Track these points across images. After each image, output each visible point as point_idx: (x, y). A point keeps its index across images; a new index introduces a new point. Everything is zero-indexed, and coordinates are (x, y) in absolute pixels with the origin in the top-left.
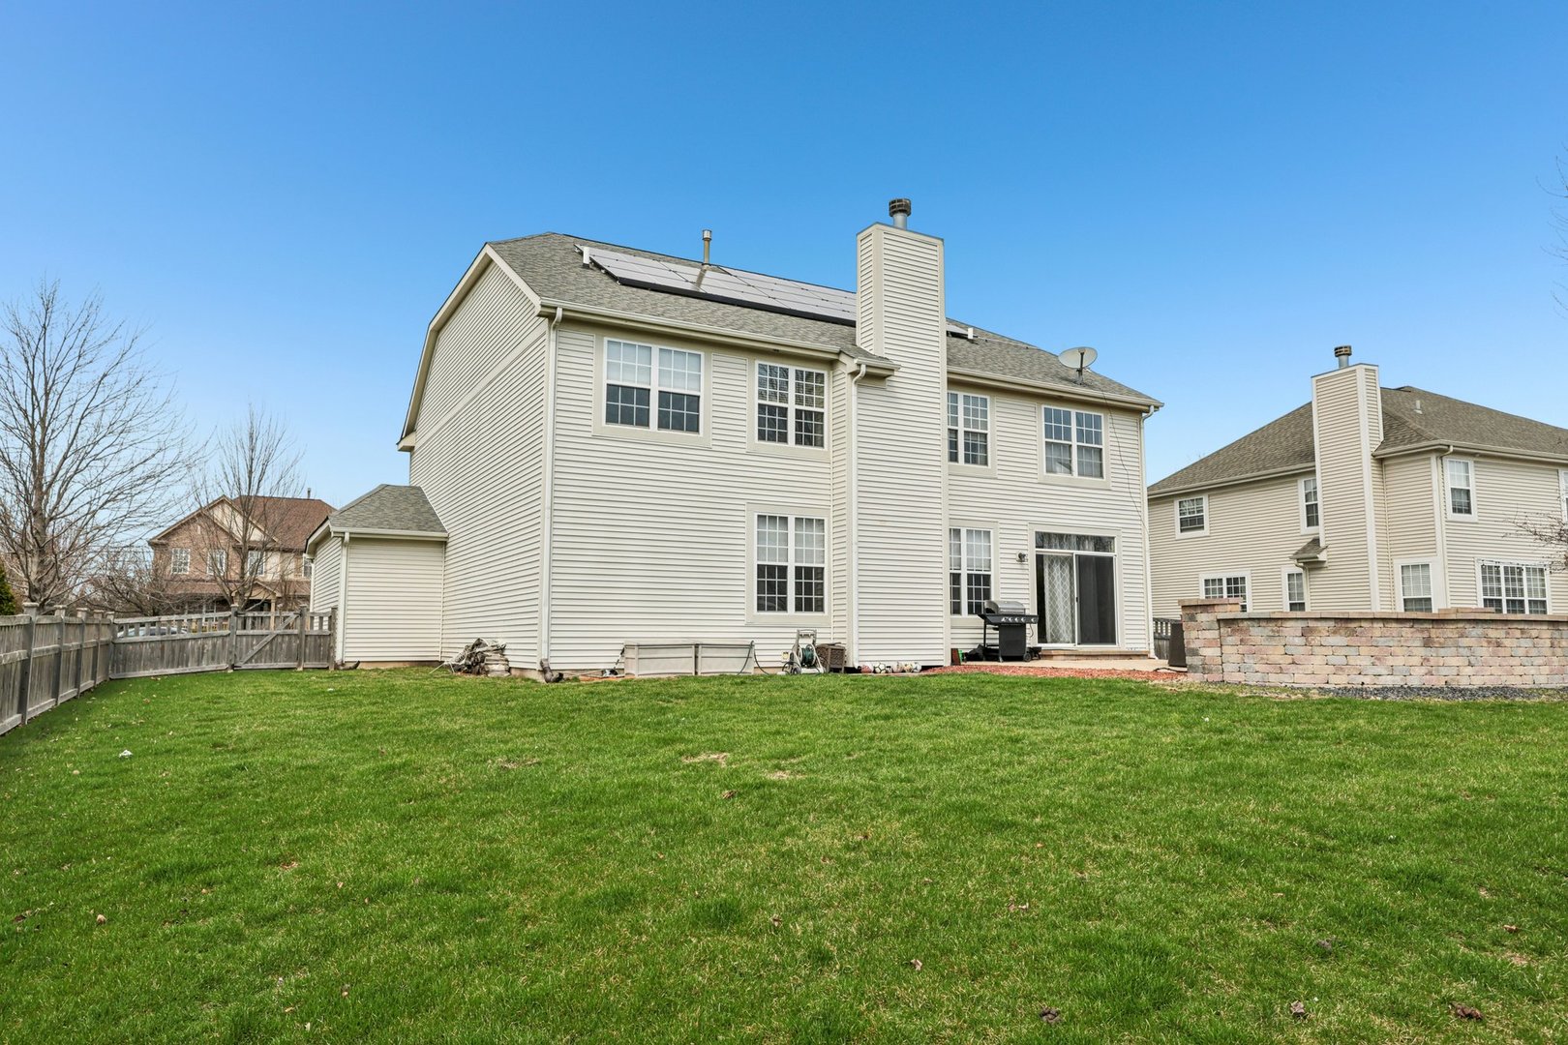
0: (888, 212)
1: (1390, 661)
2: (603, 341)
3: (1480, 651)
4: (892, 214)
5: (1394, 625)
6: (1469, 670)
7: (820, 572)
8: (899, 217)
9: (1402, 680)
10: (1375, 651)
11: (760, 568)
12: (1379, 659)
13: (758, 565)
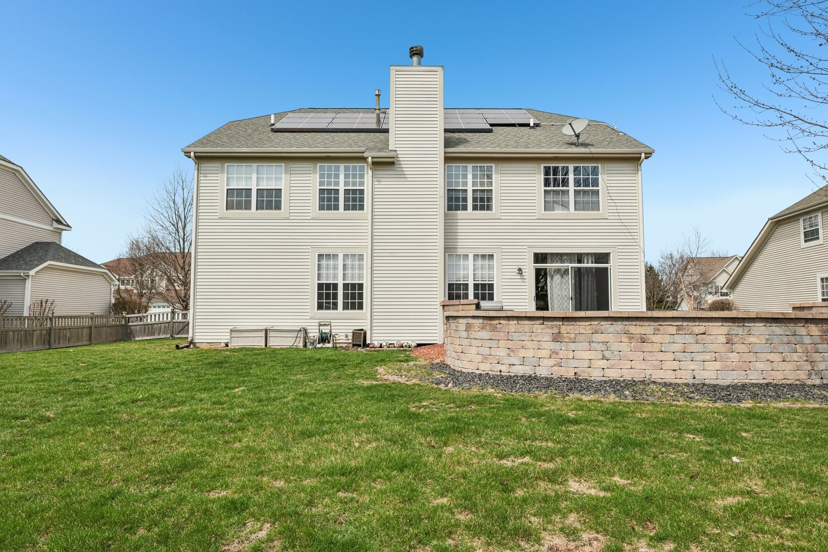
0: (409, 55)
1: (522, 353)
2: (224, 166)
3: (615, 346)
4: (411, 56)
5: (526, 322)
6: (603, 363)
7: (361, 286)
8: (415, 59)
9: (531, 369)
10: (510, 344)
11: (320, 286)
12: (513, 351)
13: (318, 283)
